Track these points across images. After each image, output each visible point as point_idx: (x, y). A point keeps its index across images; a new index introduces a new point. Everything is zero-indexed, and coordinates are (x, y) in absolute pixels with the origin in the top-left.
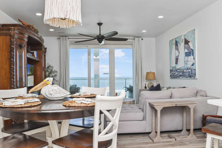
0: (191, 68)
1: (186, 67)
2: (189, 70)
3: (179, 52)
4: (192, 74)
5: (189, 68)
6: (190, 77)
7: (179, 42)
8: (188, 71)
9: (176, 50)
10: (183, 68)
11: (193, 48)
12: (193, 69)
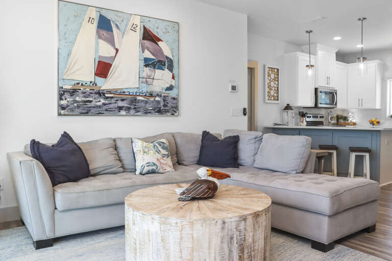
0: (162, 95)
1: (145, 90)
2: (157, 99)
3: (117, 50)
4: (165, 106)
5: (154, 94)
6: (160, 111)
7: (117, 26)
8: (152, 99)
9: (101, 41)
10: (135, 90)
11: (173, 56)
12: (170, 98)
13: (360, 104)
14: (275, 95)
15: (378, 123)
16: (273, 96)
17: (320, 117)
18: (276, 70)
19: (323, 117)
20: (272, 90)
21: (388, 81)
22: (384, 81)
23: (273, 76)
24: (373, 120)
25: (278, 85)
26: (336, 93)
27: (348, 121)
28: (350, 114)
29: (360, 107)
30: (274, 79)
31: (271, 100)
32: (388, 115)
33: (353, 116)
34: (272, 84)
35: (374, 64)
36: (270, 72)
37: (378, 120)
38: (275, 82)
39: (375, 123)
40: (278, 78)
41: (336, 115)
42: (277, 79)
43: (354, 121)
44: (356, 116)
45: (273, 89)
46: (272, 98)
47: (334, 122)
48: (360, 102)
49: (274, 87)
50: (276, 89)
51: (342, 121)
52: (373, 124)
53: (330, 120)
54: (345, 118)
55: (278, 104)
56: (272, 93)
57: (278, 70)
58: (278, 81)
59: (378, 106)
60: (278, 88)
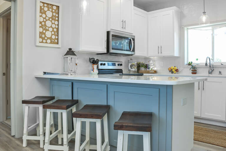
13: (160, 52)
14: (53, 37)
15: (177, 70)
16: (50, 38)
17: (118, 65)
18: (55, 8)
19: (121, 65)
20: (48, 30)
21: (186, 28)
22: (181, 29)
23: (49, 14)
24: (172, 67)
25: (58, 25)
26: (134, 40)
27: (149, 69)
28: (151, 62)
29: (160, 55)
30: (53, 18)
31: (46, 43)
32: (186, 63)
33: (154, 64)
34: (49, 23)
35: (172, 10)
36: (46, 9)
37: (176, 68)
38: (53, 21)
39: (173, 70)
40: (58, 17)
41: (136, 63)
42: (56, 18)
43: (155, 69)
44: (157, 63)
45: (51, 29)
46: (49, 41)
47: (134, 70)
48: (160, 49)
49: (51, 27)
50: (55, 30)
51: (142, 69)
52: (172, 72)
53: (130, 68)
54: (147, 66)
55: (59, 48)
56: (48, 34)
57: (58, 7)
58: (58, 21)
59: (176, 54)
60: (58, 29)
